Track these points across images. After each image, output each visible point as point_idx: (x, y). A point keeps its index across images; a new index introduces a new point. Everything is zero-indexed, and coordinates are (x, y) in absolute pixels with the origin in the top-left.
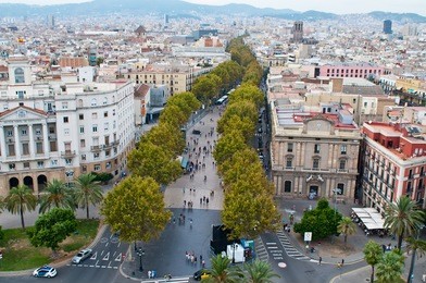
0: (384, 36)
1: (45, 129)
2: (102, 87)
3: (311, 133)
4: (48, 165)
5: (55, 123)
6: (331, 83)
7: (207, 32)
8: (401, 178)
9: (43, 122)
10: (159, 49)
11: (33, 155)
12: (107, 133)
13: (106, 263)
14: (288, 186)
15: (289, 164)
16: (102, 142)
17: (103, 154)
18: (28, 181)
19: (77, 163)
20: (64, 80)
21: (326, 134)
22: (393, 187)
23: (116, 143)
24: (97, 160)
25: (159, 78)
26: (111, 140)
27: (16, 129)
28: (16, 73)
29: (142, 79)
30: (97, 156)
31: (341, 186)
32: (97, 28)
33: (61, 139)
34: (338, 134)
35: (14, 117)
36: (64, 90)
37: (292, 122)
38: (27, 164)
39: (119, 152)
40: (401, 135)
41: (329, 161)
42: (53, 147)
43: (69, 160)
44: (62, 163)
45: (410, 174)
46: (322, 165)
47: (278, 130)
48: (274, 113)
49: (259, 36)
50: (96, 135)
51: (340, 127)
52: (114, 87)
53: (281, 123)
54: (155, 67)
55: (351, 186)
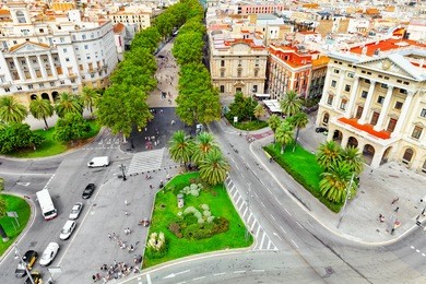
1: (50, 58)
2: (89, 25)
3: (235, 53)
4: (58, 84)
5: (57, 54)
6: (249, 18)
8: (293, 80)
9: (48, 53)
11: (45, 78)
12: (98, 59)
13: (109, 145)
14: (222, 87)
15: (222, 74)
16: (95, 66)
17: (97, 74)
18: (45, 96)
19: (79, 82)
20: (59, 21)
21: (246, 53)
22: (287, 86)
23: (106, 67)
24: (94, 79)
25: (130, 18)
26: (102, 64)
27: (27, 59)
28: (17, 15)
29: (118, 19)
30: (93, 76)
31: (255, 87)
33: (64, 65)
34: (253, 53)
35: (25, 50)
36: (59, 28)
37: (223, 46)
38: (41, 84)
39: (109, 72)
40: (293, 51)
41: (248, 71)
42: (59, 71)
43: (73, 81)
44: (68, 82)
45: (298, 75)
46: (244, 74)
47: (214, 52)
48: (211, 40)
50: (89, 61)
51: (254, 48)
52: (97, 25)
53: (217, 46)
54: (127, 10)
55: (261, 86)
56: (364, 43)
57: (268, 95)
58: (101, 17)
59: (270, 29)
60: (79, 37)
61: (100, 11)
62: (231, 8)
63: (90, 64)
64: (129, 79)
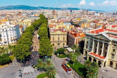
0: (71, 13)
2: (12, 26)
3: (57, 33)
5: (1, 35)
6: (61, 23)
7: (35, 13)
10: (24, 17)
12: (14, 36)
13: (16, 65)
14: (54, 44)
15: (53, 40)
16: (13, 38)
19: (7, 43)
21: (60, 33)
24: (12, 42)
25: (25, 23)
26: (15, 38)
31: (64, 44)
32: (9, 13)
33: (3, 38)
34: (63, 33)
36: (3, 27)
37: (53, 31)
40: (75, 33)
43: (5, 43)
44: (4, 44)
45: (76, 40)
46: (60, 40)
47: (51, 33)
49: (46, 14)
50: (11, 37)
51: (63, 32)
52: (14, 26)
53: (51, 31)
54: (24, 21)
55: (66, 43)
56: (94, 30)
57: (68, 46)
58: (16, 23)
59: (67, 26)
60: (8, 29)
61: (16, 21)
62: (55, 20)
63: (11, 38)
64: (24, 42)
